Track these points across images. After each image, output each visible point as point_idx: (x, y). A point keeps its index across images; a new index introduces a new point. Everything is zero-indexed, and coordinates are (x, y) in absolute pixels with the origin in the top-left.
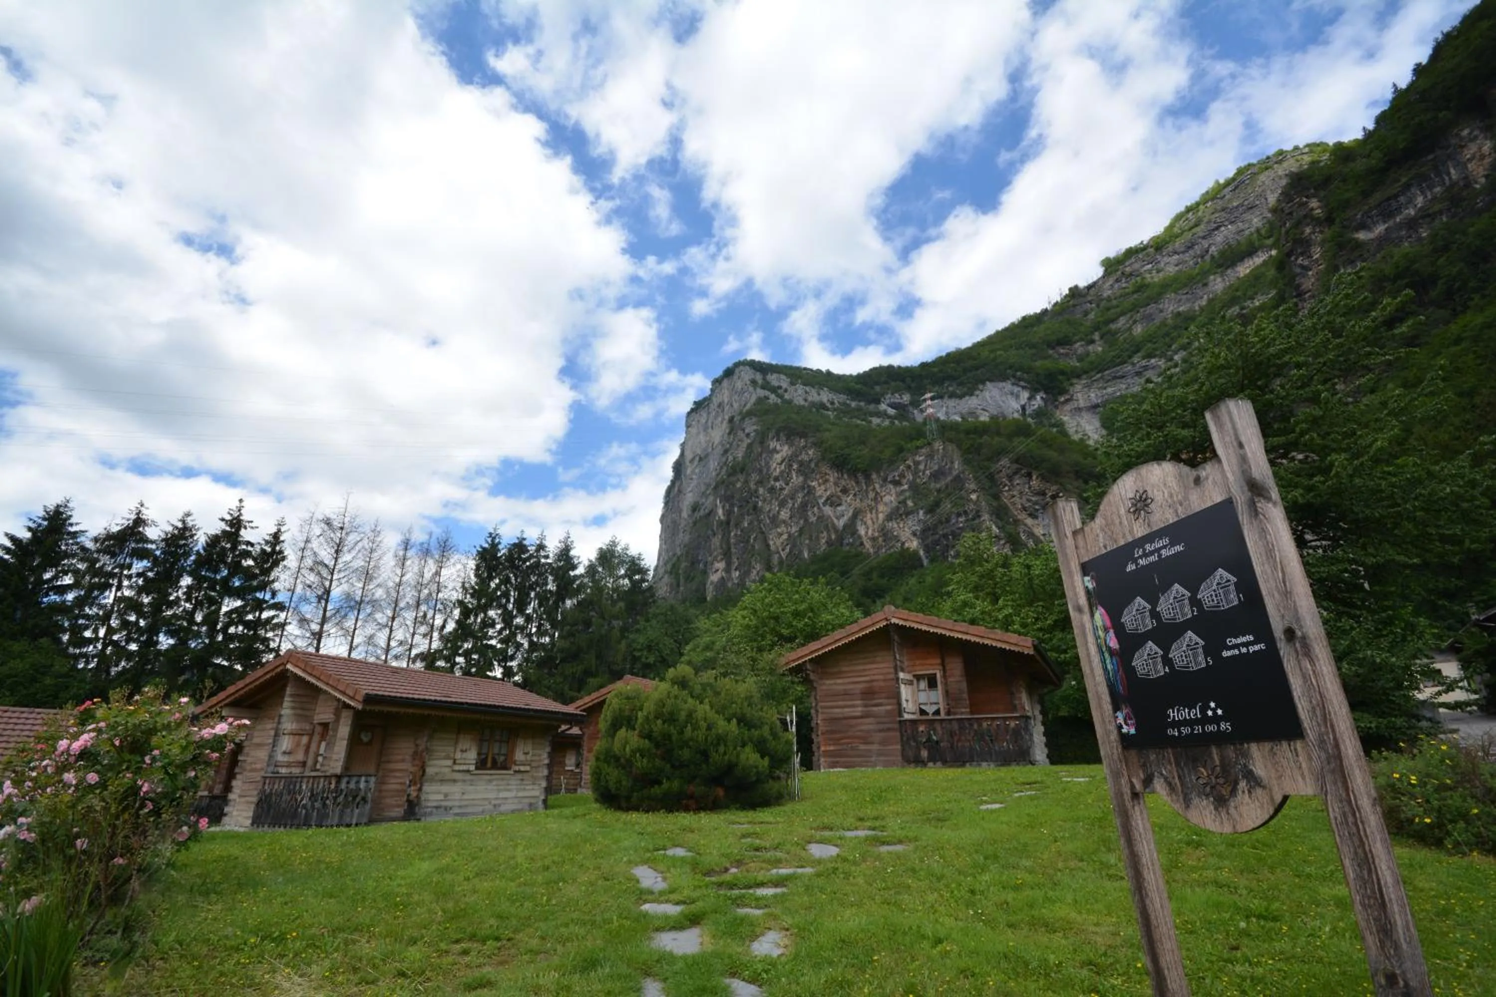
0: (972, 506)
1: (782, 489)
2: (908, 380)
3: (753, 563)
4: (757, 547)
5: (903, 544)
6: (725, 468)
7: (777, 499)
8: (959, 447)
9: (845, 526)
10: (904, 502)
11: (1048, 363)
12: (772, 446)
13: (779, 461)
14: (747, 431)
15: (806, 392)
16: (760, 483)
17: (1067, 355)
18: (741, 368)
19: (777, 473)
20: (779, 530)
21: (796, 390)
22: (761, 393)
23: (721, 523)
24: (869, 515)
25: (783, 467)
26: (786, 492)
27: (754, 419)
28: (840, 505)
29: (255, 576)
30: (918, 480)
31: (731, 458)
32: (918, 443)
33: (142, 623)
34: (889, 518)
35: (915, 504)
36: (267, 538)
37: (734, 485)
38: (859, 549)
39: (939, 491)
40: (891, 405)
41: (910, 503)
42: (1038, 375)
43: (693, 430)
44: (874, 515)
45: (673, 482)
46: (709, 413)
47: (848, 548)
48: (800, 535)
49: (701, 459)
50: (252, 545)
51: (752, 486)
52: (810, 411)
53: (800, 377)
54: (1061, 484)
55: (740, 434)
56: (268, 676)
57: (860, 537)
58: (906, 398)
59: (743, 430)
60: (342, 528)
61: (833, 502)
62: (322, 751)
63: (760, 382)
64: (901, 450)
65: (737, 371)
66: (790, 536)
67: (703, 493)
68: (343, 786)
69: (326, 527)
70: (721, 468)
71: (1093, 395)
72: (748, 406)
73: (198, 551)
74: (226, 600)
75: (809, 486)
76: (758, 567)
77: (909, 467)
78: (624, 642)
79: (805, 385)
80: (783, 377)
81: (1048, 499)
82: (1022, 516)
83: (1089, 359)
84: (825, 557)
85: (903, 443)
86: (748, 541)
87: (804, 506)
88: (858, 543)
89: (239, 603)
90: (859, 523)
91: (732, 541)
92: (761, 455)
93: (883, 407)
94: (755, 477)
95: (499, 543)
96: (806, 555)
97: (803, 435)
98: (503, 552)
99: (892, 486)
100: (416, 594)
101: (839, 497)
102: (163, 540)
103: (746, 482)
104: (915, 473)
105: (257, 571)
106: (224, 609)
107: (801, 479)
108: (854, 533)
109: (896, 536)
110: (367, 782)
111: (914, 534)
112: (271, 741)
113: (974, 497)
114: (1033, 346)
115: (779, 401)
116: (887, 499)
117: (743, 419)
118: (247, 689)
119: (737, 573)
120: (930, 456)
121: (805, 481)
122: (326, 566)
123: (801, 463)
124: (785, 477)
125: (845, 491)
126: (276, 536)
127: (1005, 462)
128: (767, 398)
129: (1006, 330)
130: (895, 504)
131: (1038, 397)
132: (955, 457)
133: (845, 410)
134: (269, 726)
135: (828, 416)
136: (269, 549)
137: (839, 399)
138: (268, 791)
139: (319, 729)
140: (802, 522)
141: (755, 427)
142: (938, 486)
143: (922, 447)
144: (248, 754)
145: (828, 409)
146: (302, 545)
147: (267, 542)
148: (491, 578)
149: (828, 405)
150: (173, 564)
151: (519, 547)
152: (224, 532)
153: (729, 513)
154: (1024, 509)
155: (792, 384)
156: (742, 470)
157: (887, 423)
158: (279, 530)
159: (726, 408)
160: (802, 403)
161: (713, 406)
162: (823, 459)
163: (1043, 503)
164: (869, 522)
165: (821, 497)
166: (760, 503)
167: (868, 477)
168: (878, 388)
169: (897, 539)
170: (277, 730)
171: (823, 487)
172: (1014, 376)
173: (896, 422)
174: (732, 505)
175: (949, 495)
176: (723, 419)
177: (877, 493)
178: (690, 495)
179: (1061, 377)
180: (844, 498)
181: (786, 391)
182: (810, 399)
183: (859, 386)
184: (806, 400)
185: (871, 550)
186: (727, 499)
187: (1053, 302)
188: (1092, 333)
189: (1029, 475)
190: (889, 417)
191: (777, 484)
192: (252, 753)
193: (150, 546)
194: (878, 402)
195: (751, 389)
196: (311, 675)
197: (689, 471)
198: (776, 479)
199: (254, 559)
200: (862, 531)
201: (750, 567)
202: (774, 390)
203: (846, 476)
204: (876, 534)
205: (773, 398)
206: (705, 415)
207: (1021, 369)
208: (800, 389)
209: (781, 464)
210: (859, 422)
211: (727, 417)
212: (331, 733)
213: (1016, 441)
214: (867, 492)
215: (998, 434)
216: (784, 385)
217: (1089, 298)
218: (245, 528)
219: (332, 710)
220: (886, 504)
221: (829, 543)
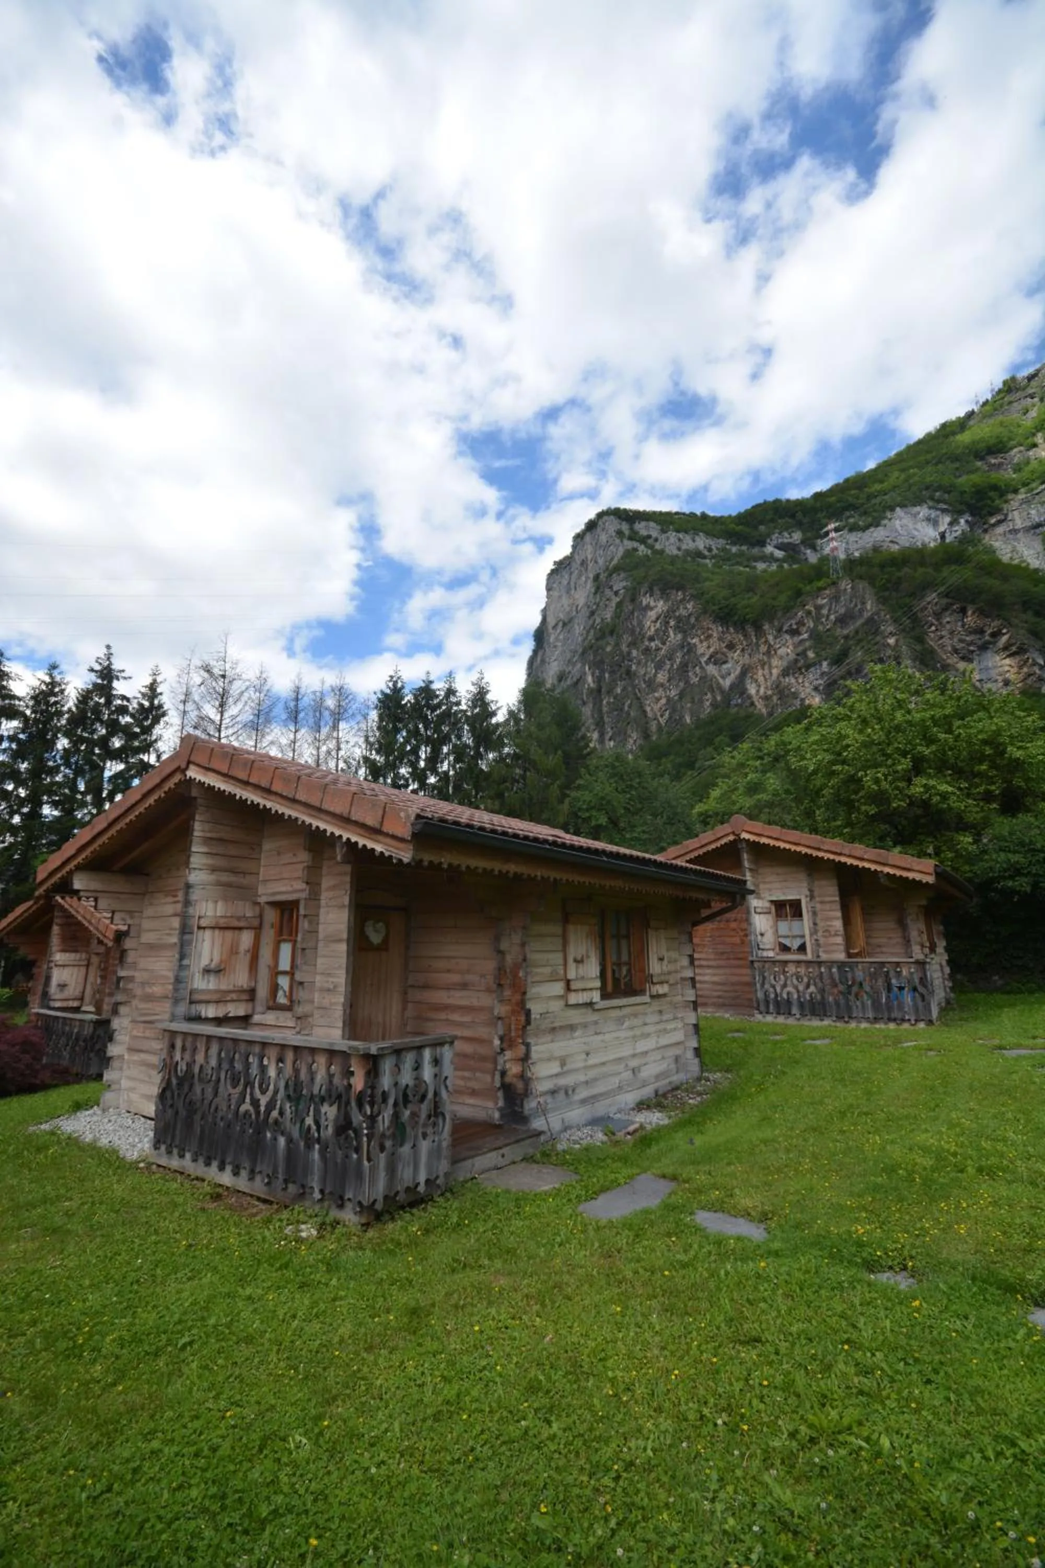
0: (889, 652)
1: (658, 649)
2: (799, 515)
3: (629, 732)
4: (632, 714)
5: (803, 700)
6: (592, 632)
7: (652, 661)
8: (872, 583)
9: (732, 687)
10: (803, 653)
11: (975, 478)
12: (644, 603)
13: (654, 618)
14: (615, 589)
15: (680, 540)
16: (633, 644)
17: (1001, 464)
18: (605, 518)
19: (651, 632)
20: (656, 695)
21: (668, 539)
22: (629, 544)
23: (591, 691)
24: (760, 672)
25: (658, 625)
26: (663, 652)
27: (623, 575)
28: (725, 662)
29: (135, 736)
30: (820, 628)
31: (598, 620)
32: (821, 584)
33: (22, 793)
34: (785, 673)
35: (817, 654)
36: (143, 690)
37: (603, 650)
38: (751, 710)
39: (846, 637)
40: (779, 547)
41: (811, 654)
42: (963, 493)
43: (555, 594)
44: (766, 671)
45: (535, 652)
46: (571, 574)
47: (736, 709)
48: (681, 698)
49: (565, 624)
50: (128, 700)
51: (624, 648)
52: (685, 561)
53: (671, 523)
54: (1004, 619)
55: (608, 592)
56: (151, 800)
57: (750, 697)
58: (797, 537)
59: (611, 587)
60: (224, 676)
61: (717, 659)
62: (285, 964)
63: (627, 533)
64: (799, 593)
65: (600, 523)
66: (669, 700)
67: (569, 661)
68: (386, 1082)
69: (206, 675)
70: (588, 632)
71: (1033, 512)
72: (615, 561)
73: (70, 710)
74: (108, 764)
75: (689, 644)
76: (635, 735)
77: (809, 613)
78: (567, 801)
79: (678, 531)
80: (652, 524)
81: (987, 638)
82: (953, 660)
83: (1030, 468)
84: (712, 721)
85: (801, 585)
86: (622, 710)
87: (684, 667)
88: (747, 704)
89: (121, 767)
90: (748, 681)
91: (605, 709)
92: (632, 613)
93: (769, 549)
94: (627, 638)
95: (403, 687)
96: (688, 721)
97: (681, 587)
98: (408, 698)
99: (788, 637)
100: (315, 752)
101: (723, 654)
102: (32, 698)
103: (617, 645)
104: (817, 620)
105: (137, 730)
106: (107, 774)
107: (679, 636)
108: (743, 692)
109: (794, 693)
110: (436, 1062)
111: (816, 689)
112: (174, 940)
113: (891, 641)
114: (955, 458)
115: (649, 552)
116: (782, 651)
117: (610, 575)
118: (113, 832)
119: (612, 743)
120: (836, 598)
121: (684, 638)
122: (213, 722)
123: (679, 619)
124: (662, 635)
125: (731, 646)
126: (153, 687)
127: (932, 597)
128: (636, 550)
129: (920, 442)
130: (792, 656)
131: (962, 521)
132: (867, 596)
133: (724, 557)
134: (169, 909)
135: (706, 565)
136: (146, 704)
137: (717, 544)
138: (182, 1067)
139: (271, 916)
140: (682, 684)
141: (624, 584)
142: (845, 632)
143: (825, 589)
144: (134, 966)
145: (705, 557)
146: (183, 697)
147: (144, 695)
148: (397, 730)
149: (706, 553)
150: (45, 723)
151: (426, 691)
152: (95, 685)
153: (599, 680)
154: (956, 651)
155: (663, 531)
156: (612, 633)
157: (774, 567)
158: (155, 681)
159: (591, 565)
160: (675, 552)
161: (576, 565)
162: (705, 612)
163: (980, 643)
164: (761, 679)
165: (703, 654)
166: (634, 667)
167: (758, 629)
168: (762, 528)
169: (795, 695)
170: (185, 918)
171: (705, 644)
172: (932, 498)
173: (786, 565)
174: (603, 672)
175: (860, 641)
176: (587, 578)
177: (770, 646)
178: (556, 663)
179: (992, 494)
180: (730, 654)
181: (656, 540)
182: (684, 547)
183: (740, 527)
184: (679, 549)
185: (764, 711)
186: (598, 665)
187: (982, 401)
188: (1034, 435)
189: (963, 611)
190: (777, 560)
191: (653, 644)
192: (143, 963)
193: (17, 702)
194: (763, 544)
195: (618, 541)
196: (246, 784)
197: (552, 640)
198: (651, 639)
199: (132, 716)
200: (752, 690)
201: (626, 736)
202: (643, 540)
203: (732, 630)
204: (770, 692)
205: (642, 548)
206: (567, 577)
207: (939, 488)
208: (673, 536)
209: (655, 622)
210: (741, 568)
211: (591, 576)
212: (304, 925)
213: (945, 572)
214: (758, 645)
215: (922, 564)
216: (654, 534)
217: (1030, 391)
218: (118, 679)
219: (299, 871)
220: (781, 658)
221: (714, 705)
